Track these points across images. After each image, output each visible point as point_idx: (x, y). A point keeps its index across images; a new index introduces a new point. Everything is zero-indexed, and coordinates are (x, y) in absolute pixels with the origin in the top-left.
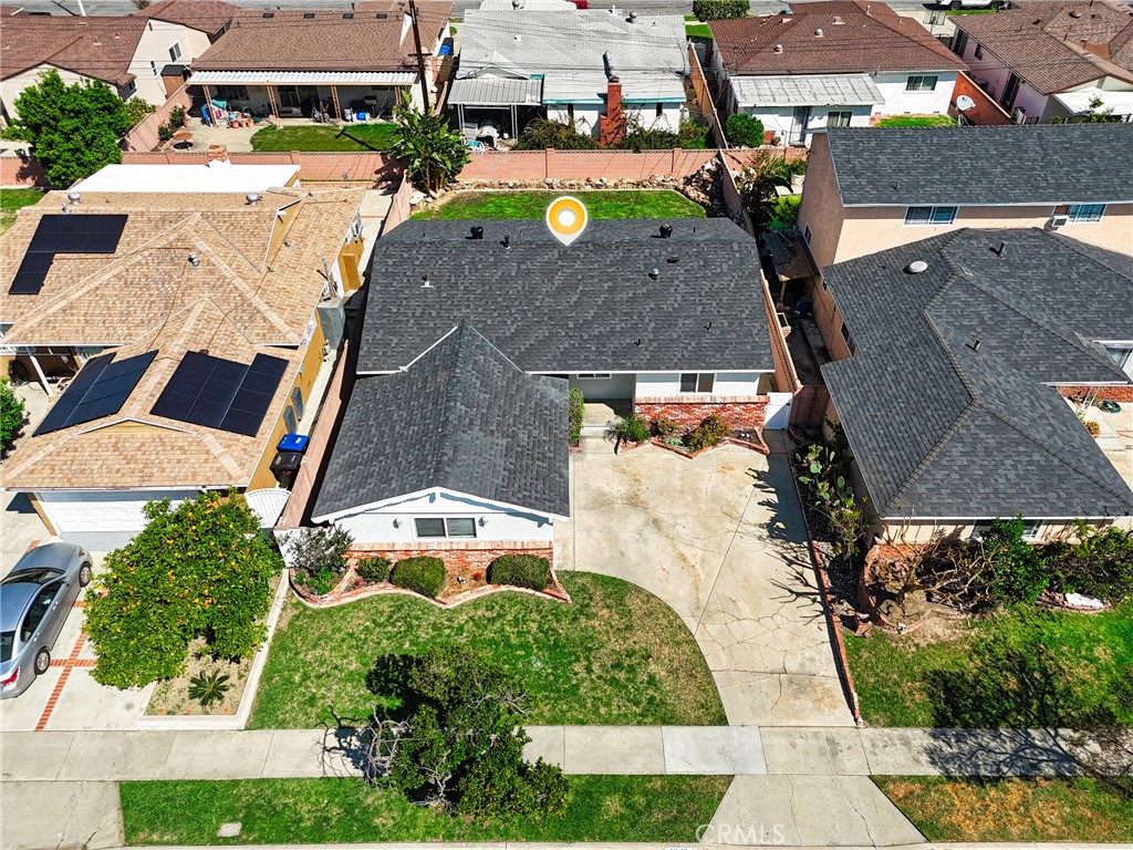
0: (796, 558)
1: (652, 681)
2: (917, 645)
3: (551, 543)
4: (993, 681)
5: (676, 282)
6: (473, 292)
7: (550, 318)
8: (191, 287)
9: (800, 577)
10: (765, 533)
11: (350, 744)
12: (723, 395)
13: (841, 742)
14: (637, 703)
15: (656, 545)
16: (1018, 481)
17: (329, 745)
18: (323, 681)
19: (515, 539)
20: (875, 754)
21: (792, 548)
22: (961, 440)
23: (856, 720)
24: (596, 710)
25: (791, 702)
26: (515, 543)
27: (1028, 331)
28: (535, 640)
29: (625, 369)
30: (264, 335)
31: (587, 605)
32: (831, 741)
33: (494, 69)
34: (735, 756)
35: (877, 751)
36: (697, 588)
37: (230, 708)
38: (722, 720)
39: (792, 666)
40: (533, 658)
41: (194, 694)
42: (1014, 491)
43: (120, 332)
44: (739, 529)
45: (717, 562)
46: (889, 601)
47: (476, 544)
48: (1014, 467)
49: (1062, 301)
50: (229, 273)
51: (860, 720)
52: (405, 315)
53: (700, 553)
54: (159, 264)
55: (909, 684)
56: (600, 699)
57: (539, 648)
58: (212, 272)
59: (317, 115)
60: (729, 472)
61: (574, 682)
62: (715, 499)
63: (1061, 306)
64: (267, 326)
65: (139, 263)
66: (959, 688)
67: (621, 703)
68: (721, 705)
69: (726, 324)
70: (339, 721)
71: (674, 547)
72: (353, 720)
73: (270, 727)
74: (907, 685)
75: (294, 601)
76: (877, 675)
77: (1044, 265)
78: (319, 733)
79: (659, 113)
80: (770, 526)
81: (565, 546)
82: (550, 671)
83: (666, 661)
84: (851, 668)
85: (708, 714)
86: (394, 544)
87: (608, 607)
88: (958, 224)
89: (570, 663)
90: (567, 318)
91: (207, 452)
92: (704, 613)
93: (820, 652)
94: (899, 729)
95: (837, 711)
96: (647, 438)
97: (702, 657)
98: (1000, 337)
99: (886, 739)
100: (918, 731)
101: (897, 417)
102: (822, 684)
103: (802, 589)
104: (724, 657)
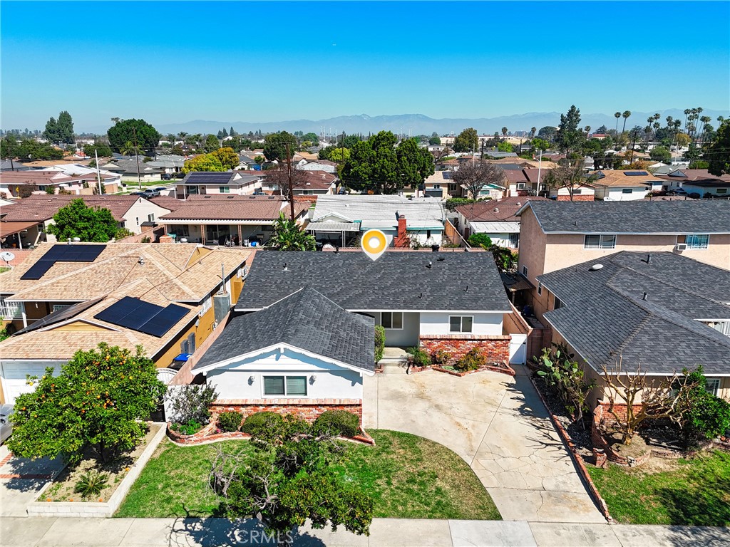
0: (543, 426)
1: (439, 491)
2: (645, 474)
3: (361, 400)
4: (711, 495)
5: (443, 270)
6: (315, 273)
7: (363, 285)
8: (136, 274)
9: (547, 435)
10: (518, 413)
11: (194, 528)
12: (480, 334)
13: (597, 532)
14: (427, 504)
15: (436, 417)
16: (693, 354)
17: (176, 528)
18: (180, 488)
19: (334, 398)
20: (627, 540)
21: (538, 421)
22: (646, 332)
23: (607, 519)
24: (395, 508)
25: (552, 507)
26: (335, 400)
27: (677, 294)
28: (348, 466)
29: (412, 309)
30: (177, 296)
31: (388, 447)
32: (589, 532)
33: (333, 217)
34: (511, 539)
35: (628, 538)
36: (470, 440)
37: (103, 500)
38: (498, 517)
39: (550, 485)
40: (345, 476)
41: (78, 490)
42: (691, 359)
43: (85, 294)
44: (498, 411)
45: (484, 427)
46: (618, 444)
47: (306, 400)
48: (688, 346)
49: (695, 284)
50: (162, 268)
51: (610, 517)
52: (270, 283)
53: (471, 422)
54: (119, 264)
55: (645, 496)
56: (398, 501)
57: (350, 471)
58: (151, 268)
59: (228, 243)
60: (488, 384)
61: (377, 490)
62: (479, 396)
63: (696, 286)
64: (180, 292)
65: (107, 263)
66: (685, 499)
67: (415, 504)
68: (495, 508)
69: (477, 289)
70: (188, 512)
71: (452, 418)
72: (199, 512)
73: (131, 516)
74: (643, 497)
75: (168, 443)
76: (617, 491)
77: (678, 268)
78: (170, 521)
79: (429, 236)
80: (521, 410)
81: (371, 417)
82: (358, 484)
83: (450, 480)
84: (597, 486)
85: (485, 513)
86: (246, 400)
87: (403, 448)
88: (618, 248)
89: (375, 479)
90: (374, 285)
91: (126, 341)
92: (478, 454)
93: (570, 478)
94: (644, 526)
95: (590, 514)
96: (429, 365)
97: (477, 478)
98: (660, 296)
99: (634, 531)
100: (660, 527)
101: (599, 327)
102: (575, 497)
103: (549, 442)
104: (494, 479)
